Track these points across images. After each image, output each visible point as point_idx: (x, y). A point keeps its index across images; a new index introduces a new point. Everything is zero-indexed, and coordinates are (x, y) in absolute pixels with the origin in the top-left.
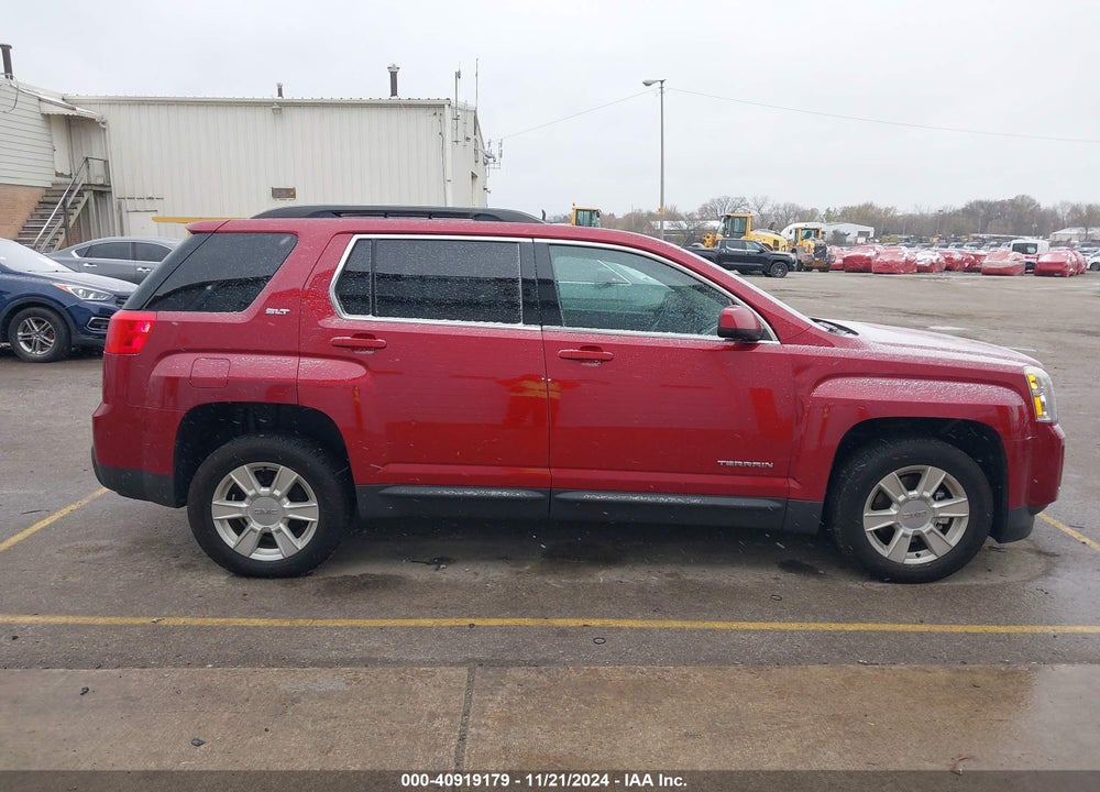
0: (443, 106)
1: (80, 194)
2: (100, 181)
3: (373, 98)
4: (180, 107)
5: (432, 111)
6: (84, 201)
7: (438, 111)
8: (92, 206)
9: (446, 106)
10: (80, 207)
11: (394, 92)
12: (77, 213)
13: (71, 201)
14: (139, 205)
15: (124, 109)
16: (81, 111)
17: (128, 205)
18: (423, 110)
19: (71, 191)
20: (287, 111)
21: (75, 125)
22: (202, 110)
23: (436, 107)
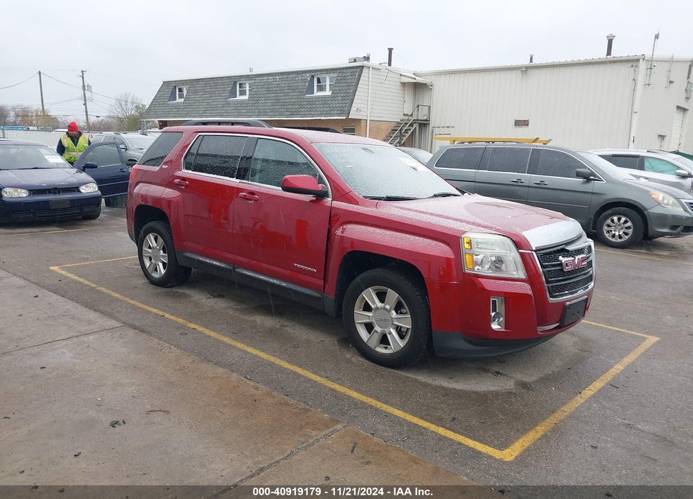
0: (638, 60)
1: (411, 125)
2: (425, 118)
3: (595, 58)
4: (471, 74)
5: (630, 64)
6: (412, 129)
7: (635, 64)
8: (417, 132)
9: (641, 60)
10: (410, 132)
11: (609, 53)
12: (407, 135)
13: (405, 128)
14: (442, 131)
15: (443, 77)
16: (419, 80)
17: (437, 131)
18: (623, 64)
19: (406, 124)
20: (531, 72)
21: (418, 88)
22: (482, 74)
23: (633, 62)
